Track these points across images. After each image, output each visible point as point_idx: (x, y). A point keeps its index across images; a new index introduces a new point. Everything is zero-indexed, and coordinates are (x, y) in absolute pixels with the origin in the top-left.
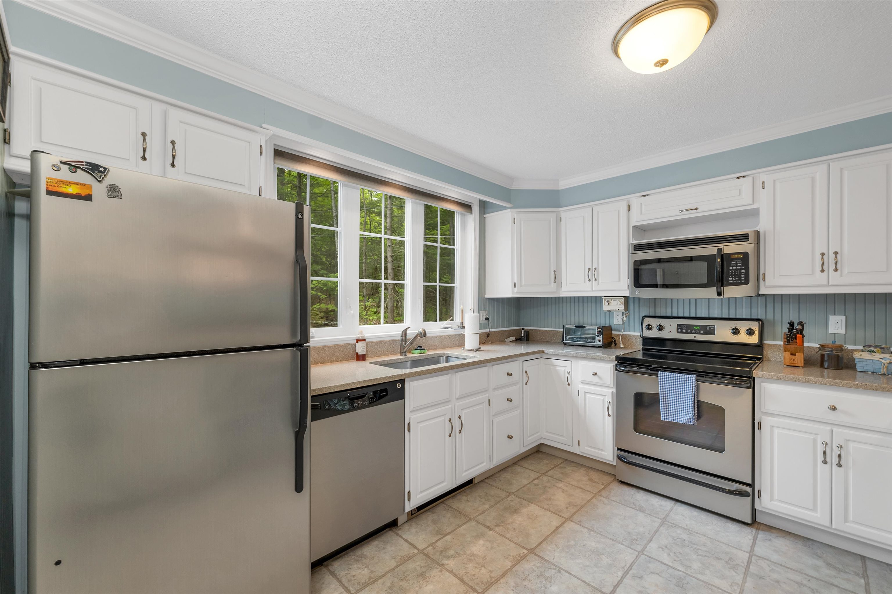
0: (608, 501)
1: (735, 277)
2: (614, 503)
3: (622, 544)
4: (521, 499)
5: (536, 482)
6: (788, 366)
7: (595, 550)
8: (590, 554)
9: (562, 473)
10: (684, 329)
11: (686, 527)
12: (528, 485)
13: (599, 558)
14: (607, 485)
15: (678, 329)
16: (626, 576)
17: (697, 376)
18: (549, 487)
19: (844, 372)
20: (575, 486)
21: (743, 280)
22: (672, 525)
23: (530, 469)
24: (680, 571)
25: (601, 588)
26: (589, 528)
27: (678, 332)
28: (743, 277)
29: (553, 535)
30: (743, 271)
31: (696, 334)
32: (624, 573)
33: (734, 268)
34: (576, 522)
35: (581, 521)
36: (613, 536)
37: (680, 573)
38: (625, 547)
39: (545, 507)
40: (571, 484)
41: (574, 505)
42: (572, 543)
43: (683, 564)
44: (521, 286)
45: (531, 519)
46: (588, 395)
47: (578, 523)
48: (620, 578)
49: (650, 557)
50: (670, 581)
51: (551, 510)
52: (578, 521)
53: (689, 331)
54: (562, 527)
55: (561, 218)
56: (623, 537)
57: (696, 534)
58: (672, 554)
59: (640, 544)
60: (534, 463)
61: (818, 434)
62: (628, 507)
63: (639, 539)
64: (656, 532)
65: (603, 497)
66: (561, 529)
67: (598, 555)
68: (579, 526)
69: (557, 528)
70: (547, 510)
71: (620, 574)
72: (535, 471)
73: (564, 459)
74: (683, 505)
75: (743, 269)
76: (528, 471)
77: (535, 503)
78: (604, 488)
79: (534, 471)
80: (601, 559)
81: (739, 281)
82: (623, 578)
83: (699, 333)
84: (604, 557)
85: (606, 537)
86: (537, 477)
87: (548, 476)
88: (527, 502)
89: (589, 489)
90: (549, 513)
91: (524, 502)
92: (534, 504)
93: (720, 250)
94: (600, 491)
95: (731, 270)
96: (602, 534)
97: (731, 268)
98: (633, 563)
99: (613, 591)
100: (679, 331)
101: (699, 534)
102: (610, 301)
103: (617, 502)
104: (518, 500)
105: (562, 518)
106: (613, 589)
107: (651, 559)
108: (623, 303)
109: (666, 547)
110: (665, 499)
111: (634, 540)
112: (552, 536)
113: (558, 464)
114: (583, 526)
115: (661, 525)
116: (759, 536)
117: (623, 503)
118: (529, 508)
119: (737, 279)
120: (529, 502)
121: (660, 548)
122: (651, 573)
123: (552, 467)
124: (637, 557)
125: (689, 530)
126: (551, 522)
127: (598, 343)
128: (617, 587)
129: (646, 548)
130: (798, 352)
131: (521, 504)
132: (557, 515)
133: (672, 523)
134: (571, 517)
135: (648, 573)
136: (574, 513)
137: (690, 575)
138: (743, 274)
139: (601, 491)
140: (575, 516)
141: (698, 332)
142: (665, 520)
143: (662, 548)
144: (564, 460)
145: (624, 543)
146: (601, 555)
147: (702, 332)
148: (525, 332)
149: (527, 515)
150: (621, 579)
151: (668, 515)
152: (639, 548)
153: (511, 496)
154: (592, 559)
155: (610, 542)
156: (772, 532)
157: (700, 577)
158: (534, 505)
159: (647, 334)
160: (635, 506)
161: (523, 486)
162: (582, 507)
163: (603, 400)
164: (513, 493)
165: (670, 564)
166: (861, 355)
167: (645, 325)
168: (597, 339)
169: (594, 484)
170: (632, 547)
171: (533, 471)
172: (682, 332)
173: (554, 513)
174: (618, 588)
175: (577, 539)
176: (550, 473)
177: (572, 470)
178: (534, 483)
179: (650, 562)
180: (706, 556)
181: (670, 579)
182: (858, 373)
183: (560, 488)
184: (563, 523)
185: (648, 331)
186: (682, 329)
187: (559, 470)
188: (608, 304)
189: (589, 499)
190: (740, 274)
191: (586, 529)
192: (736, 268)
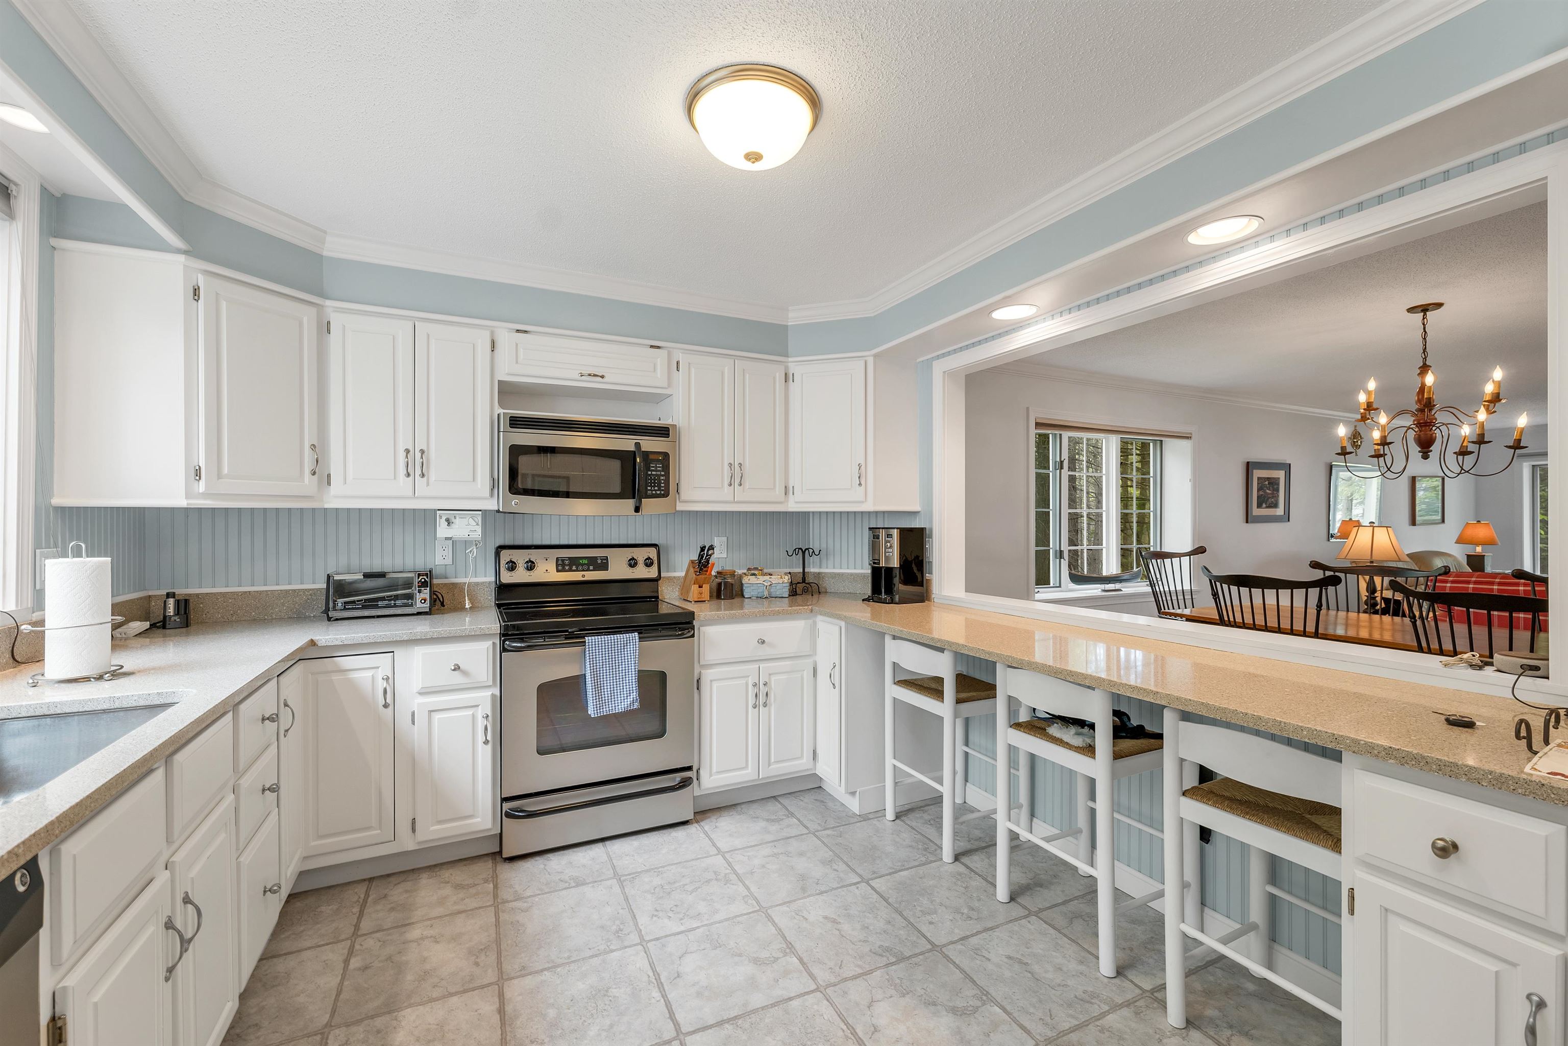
0: (525, 902)
1: (655, 486)
2: (537, 899)
3: (612, 951)
4: (366, 1022)
5: (355, 963)
6: (695, 602)
7: (593, 993)
8: (594, 1005)
9: (392, 909)
10: (567, 565)
11: (646, 868)
12: (346, 983)
13: (610, 998)
14: (492, 877)
15: (557, 565)
16: (664, 990)
17: (639, 633)
18: (400, 952)
19: (736, 601)
20: (446, 916)
21: (663, 490)
22: (632, 876)
23: (309, 948)
24: (698, 928)
25: (660, 1038)
26: (547, 966)
27: (558, 571)
28: (663, 487)
29: (508, 1029)
30: (662, 478)
31: (583, 570)
32: (659, 988)
33: (653, 473)
34: (518, 974)
35: (524, 968)
36: (590, 949)
37: (701, 930)
38: (620, 952)
39: (435, 994)
40: (435, 918)
41: (481, 950)
42: (552, 1013)
43: (692, 917)
44: (219, 476)
45: (434, 1040)
46: (437, 717)
47: (523, 972)
48: (662, 1000)
49: (657, 939)
50: (704, 949)
51: (453, 991)
52: (521, 970)
53: (574, 568)
54: (506, 1003)
55: (329, 323)
56: (603, 940)
57: (662, 869)
58: (670, 914)
59: (630, 932)
60: (302, 928)
61: (748, 677)
62: (560, 890)
63: (622, 927)
64: (627, 899)
65: (511, 901)
66: (509, 1009)
67: (605, 995)
68: (530, 977)
69: (501, 1011)
70: (444, 997)
71: (656, 994)
72: (327, 944)
73: (364, 880)
74: (614, 841)
75: (663, 476)
76: (308, 954)
77: (405, 1004)
78: (496, 887)
79: (323, 945)
80: (614, 997)
81: (658, 492)
82: (664, 996)
83: (588, 570)
84: (613, 990)
85: (583, 959)
86: (346, 951)
87: (371, 933)
88: (387, 1018)
89: (475, 905)
90: (455, 999)
91: (379, 1022)
92: (407, 1007)
93: (638, 445)
94: (495, 896)
95: (650, 475)
96: (573, 959)
97: (650, 473)
98: (652, 965)
99: (675, 1025)
100: (560, 568)
101: (666, 866)
102: (453, 520)
103: (539, 894)
104: (361, 1028)
105: (490, 988)
106: (673, 1023)
107: (660, 940)
108: (480, 523)
109: (657, 910)
110: (588, 847)
111: (617, 932)
112: (508, 1034)
113: (362, 896)
114: (537, 972)
115: (622, 887)
116: (707, 828)
117: (547, 890)
118: (403, 1024)
119: (656, 488)
120: (389, 1013)
121: (652, 918)
122: (680, 958)
123: (356, 910)
124: (646, 952)
125: (652, 869)
126: (479, 1012)
127: (420, 606)
128: (672, 1015)
129: (641, 930)
130: (705, 584)
131: (379, 1032)
132: (474, 989)
133: (629, 875)
134: (502, 973)
135: (679, 962)
136: (499, 963)
137: (712, 924)
138: (663, 481)
139: (497, 895)
140: (507, 967)
141: (585, 567)
142: (618, 876)
143: (656, 916)
144: (367, 883)
145: (612, 947)
146: (607, 991)
147: (591, 568)
148: (178, 602)
149: (418, 1040)
150: (665, 1000)
151: (614, 866)
152: (634, 938)
153: (331, 1037)
154: (605, 1010)
155: (595, 961)
156: (709, 817)
157: (718, 917)
158: (409, 1010)
159: (507, 578)
160: (566, 882)
161: (334, 993)
162: (498, 942)
163: (474, 717)
164: (329, 1025)
165: (682, 928)
166: (749, 580)
167: (503, 563)
168: (419, 597)
169: (473, 891)
170: (626, 943)
171: (319, 946)
172: (563, 570)
173: (465, 991)
174: (676, 1015)
175: (552, 1001)
176: (366, 925)
177: (407, 891)
178: (354, 969)
179: (664, 946)
180: (697, 889)
181: (703, 947)
182: (746, 600)
183: (422, 939)
184: (501, 995)
185: (509, 574)
186: (563, 565)
187: (379, 907)
188: (449, 524)
189: (494, 919)
190: (660, 483)
191: (546, 972)
192: (655, 473)
